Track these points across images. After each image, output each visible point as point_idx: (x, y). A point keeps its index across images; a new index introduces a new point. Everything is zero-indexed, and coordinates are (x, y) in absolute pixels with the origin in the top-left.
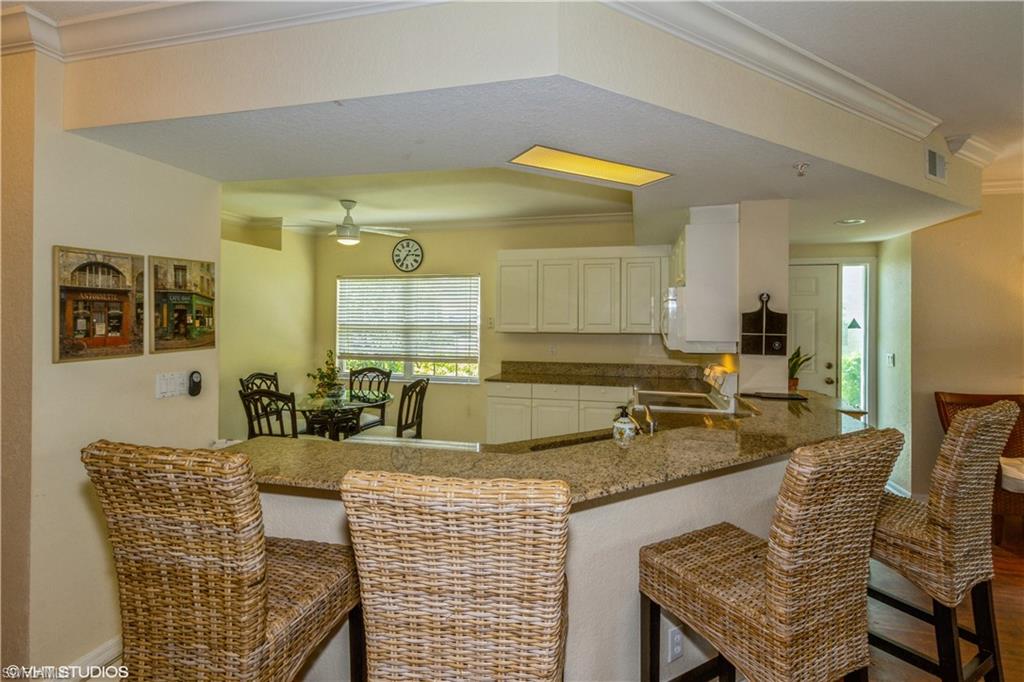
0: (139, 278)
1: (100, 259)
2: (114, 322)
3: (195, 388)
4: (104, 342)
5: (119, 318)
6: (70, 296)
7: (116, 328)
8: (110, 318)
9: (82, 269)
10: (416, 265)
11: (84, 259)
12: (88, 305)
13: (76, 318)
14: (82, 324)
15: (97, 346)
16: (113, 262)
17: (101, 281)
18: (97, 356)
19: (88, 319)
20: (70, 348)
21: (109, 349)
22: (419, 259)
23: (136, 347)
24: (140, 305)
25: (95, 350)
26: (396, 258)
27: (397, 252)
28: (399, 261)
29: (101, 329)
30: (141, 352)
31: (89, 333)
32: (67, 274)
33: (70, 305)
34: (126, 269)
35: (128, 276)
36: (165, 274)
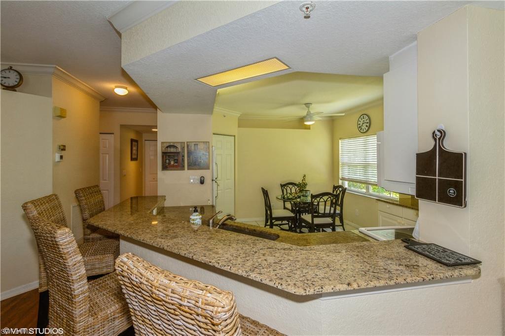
0: (183, 148)
1: (172, 144)
2: (176, 161)
3: (202, 182)
4: (173, 166)
5: (177, 160)
6: (164, 154)
7: (176, 163)
8: (175, 160)
9: (167, 147)
10: (367, 128)
11: (168, 145)
12: (169, 156)
13: (166, 160)
14: (167, 161)
15: (172, 167)
16: (175, 145)
17: (172, 150)
18: (171, 170)
19: (169, 160)
20: (165, 167)
21: (174, 168)
22: (368, 125)
23: (183, 168)
24: (183, 156)
25: (171, 168)
26: (359, 126)
27: (359, 123)
28: (360, 127)
29: (172, 163)
30: (184, 169)
31: (169, 163)
32: (164, 149)
33: (164, 156)
34: (179, 146)
35: (180, 148)
36: (191, 147)
